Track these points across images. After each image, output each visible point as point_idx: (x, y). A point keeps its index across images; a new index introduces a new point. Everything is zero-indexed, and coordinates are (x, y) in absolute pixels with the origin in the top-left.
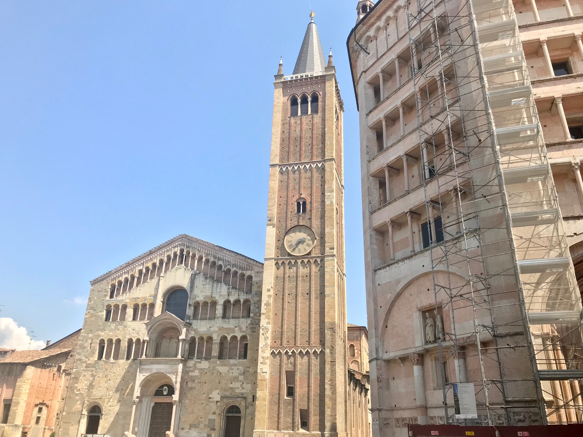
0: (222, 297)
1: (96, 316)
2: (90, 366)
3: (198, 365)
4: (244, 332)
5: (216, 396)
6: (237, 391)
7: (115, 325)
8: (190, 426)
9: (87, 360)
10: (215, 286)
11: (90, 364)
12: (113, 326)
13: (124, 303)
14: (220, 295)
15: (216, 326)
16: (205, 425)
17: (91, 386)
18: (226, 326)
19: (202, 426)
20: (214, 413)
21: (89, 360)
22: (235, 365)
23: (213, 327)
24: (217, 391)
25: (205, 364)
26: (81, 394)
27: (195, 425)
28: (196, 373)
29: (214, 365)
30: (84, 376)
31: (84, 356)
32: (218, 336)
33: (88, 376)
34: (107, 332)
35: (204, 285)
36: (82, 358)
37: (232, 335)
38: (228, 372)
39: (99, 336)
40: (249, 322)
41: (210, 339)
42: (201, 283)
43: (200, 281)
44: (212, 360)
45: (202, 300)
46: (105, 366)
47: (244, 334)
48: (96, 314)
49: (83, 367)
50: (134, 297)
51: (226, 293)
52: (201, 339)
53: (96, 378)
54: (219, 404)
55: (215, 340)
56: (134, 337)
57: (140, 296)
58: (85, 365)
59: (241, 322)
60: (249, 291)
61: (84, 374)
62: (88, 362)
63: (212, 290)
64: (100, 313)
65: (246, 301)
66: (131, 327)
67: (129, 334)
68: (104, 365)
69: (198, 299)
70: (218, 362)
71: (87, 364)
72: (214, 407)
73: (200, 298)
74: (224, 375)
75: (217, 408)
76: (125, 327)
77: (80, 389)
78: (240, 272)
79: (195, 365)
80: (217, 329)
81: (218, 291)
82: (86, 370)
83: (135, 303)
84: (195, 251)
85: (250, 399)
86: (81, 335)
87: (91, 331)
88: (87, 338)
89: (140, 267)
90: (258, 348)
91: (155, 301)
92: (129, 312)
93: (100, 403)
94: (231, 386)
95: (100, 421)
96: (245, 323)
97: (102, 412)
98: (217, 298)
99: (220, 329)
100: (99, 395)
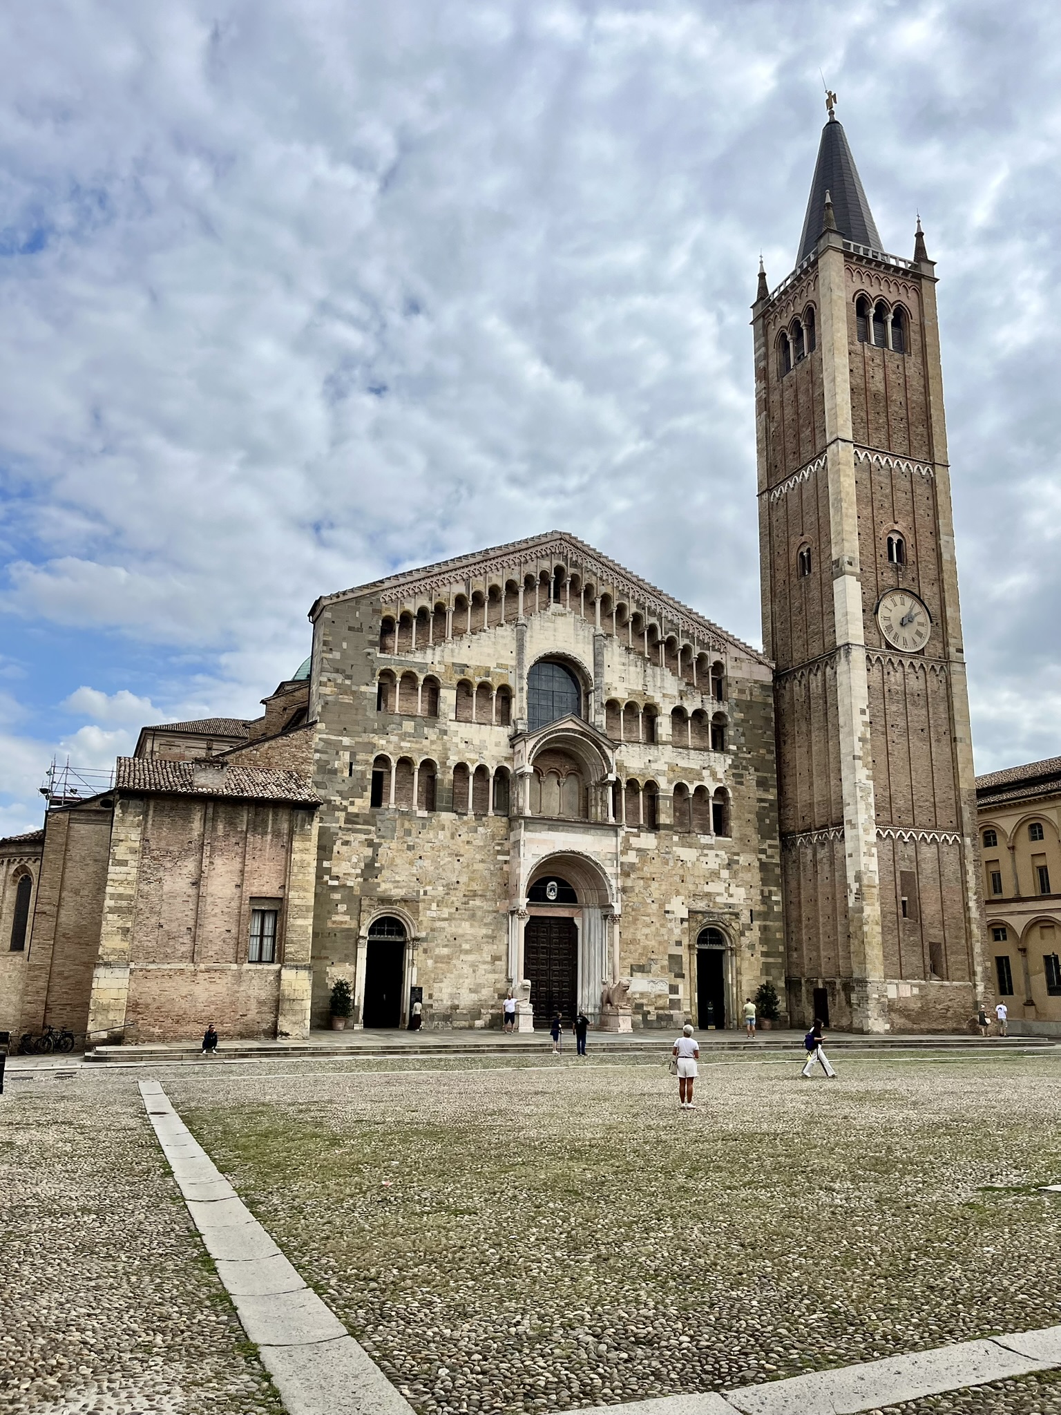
0: (667, 700)
1: (353, 693)
2: (361, 820)
3: (633, 840)
4: (720, 780)
5: (679, 908)
6: (718, 899)
7: (413, 723)
8: (632, 969)
9: (345, 803)
10: (649, 671)
11: (357, 815)
12: (409, 726)
13: (430, 673)
14: (664, 695)
15: (663, 761)
16: (662, 967)
17: (370, 869)
18: (683, 763)
19: (655, 968)
20: (679, 943)
21: (352, 803)
22: (710, 847)
23: (656, 761)
24: (681, 898)
25: (648, 841)
26: (344, 886)
27: (640, 966)
28: (632, 857)
29: (666, 842)
30: (346, 843)
31: (337, 792)
32: (670, 782)
33: (355, 844)
34: (394, 738)
35: (624, 664)
36: (332, 798)
37: (697, 783)
38: (698, 860)
39: (374, 745)
40: (730, 762)
41: (651, 786)
42: (617, 659)
43: (614, 655)
44: (662, 832)
45: (624, 699)
46: (403, 825)
47: (722, 785)
48: (354, 688)
49: (337, 822)
50: (456, 661)
51: (676, 694)
52: (632, 783)
53: (380, 851)
54: (686, 924)
55: (664, 791)
56: (469, 760)
57: (472, 662)
58: (342, 815)
59: (712, 759)
60: (721, 696)
61: (346, 838)
62: (351, 809)
63: (645, 681)
64: (363, 688)
65: (718, 716)
66: (460, 736)
67: (459, 752)
68: (398, 822)
69: (614, 695)
70: (676, 838)
71: (348, 814)
72: (677, 931)
73: (621, 694)
74: (689, 865)
75: (683, 933)
76: (445, 732)
77: (341, 875)
78: (696, 651)
79: (626, 840)
80: (665, 768)
81: (659, 684)
82: (349, 830)
83: (463, 677)
84: (593, 581)
85: (745, 918)
86: (317, 737)
87: (344, 731)
88: (337, 748)
89: (460, 589)
90: (752, 817)
91: (512, 682)
92: (448, 697)
93: (404, 912)
94: (707, 889)
95: (409, 954)
96: (721, 764)
97: (412, 933)
98: (657, 699)
99: (672, 767)
100: (397, 893)
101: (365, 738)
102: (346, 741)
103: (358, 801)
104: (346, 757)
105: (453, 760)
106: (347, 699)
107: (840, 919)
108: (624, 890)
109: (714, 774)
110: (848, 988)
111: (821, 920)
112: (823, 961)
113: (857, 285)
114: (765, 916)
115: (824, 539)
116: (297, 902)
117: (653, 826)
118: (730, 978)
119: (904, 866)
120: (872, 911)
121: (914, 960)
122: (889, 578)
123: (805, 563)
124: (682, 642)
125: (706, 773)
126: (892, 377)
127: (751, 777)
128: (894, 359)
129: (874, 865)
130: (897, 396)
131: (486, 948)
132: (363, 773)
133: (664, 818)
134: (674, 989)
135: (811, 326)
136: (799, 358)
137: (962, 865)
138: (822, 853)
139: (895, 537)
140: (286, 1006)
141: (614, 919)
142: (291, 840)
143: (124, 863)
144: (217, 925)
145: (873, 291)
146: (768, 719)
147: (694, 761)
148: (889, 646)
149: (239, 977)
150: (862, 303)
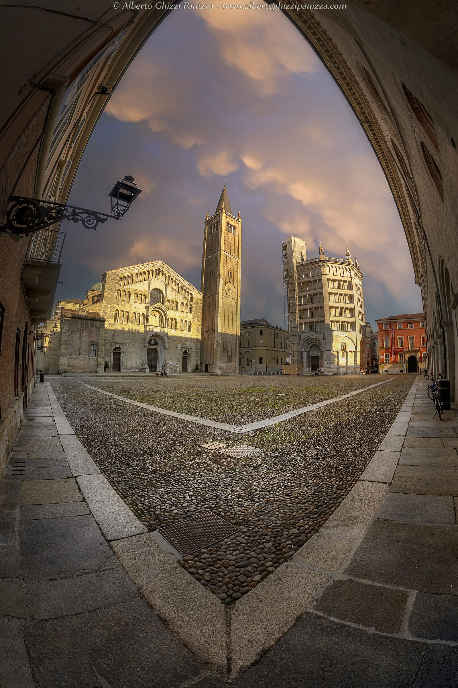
0: (180, 301)
3: (171, 332)
4: (190, 319)
5: (179, 347)
6: (188, 345)
8: (169, 360)
9: (108, 320)
10: (177, 294)
11: (111, 323)
12: (123, 303)
13: (129, 291)
14: (180, 299)
17: (113, 336)
18: (182, 315)
19: (174, 359)
20: (179, 354)
22: (187, 334)
23: (177, 314)
24: (180, 345)
25: (174, 332)
26: (108, 339)
27: (171, 359)
30: (108, 330)
31: (107, 318)
32: (180, 319)
34: (120, 306)
35: (172, 292)
37: (185, 320)
39: (115, 307)
40: (192, 315)
41: (175, 319)
43: (169, 289)
44: (177, 330)
47: (190, 321)
50: (135, 288)
51: (182, 299)
52: (171, 319)
53: (116, 332)
55: (178, 321)
56: (136, 311)
57: (138, 289)
58: (108, 323)
59: (188, 315)
60: (191, 301)
63: (176, 296)
64: (114, 294)
65: (191, 305)
66: (134, 306)
67: (134, 310)
68: (120, 325)
70: (180, 332)
72: (179, 352)
73: (170, 299)
74: (182, 338)
76: (131, 305)
77: (107, 337)
78: (187, 290)
81: (179, 297)
82: (109, 327)
83: (136, 292)
84: (166, 272)
85: (193, 349)
86: (103, 304)
87: (109, 303)
88: (107, 307)
89: (137, 272)
90: (196, 328)
91: (147, 294)
92: (132, 296)
93: (120, 346)
94: (185, 343)
95: (122, 355)
96: (190, 315)
97: (122, 351)
98: (178, 300)
99: (180, 316)
100: (119, 342)
101: (113, 305)
102: (109, 306)
103: (111, 320)
104: (109, 310)
105: (132, 312)
106: (110, 296)
107: (212, 350)
108: (168, 343)
109: (188, 318)
110: (213, 364)
111: (208, 350)
112: (208, 359)
113: (227, 220)
114: (197, 349)
115: (216, 270)
116: (100, 343)
117: (175, 329)
118: (189, 362)
119: (225, 340)
120: (219, 349)
121: (226, 359)
122: (228, 280)
123: (211, 274)
124: (184, 288)
125: (187, 318)
126: (232, 239)
127: (196, 320)
128: (233, 236)
129: (220, 340)
130: (233, 243)
131: (138, 354)
132: (113, 313)
133: (178, 327)
134: (177, 364)
135: (217, 226)
136: (214, 231)
137: (236, 340)
138: (210, 336)
139: (230, 271)
140: (99, 366)
141: (166, 349)
142: (99, 329)
143: (65, 333)
144: (84, 348)
145: (230, 222)
146: (201, 307)
147: (185, 315)
148: (227, 294)
149: (89, 359)
150: (228, 224)
